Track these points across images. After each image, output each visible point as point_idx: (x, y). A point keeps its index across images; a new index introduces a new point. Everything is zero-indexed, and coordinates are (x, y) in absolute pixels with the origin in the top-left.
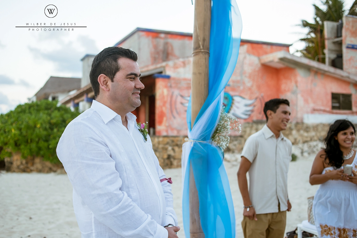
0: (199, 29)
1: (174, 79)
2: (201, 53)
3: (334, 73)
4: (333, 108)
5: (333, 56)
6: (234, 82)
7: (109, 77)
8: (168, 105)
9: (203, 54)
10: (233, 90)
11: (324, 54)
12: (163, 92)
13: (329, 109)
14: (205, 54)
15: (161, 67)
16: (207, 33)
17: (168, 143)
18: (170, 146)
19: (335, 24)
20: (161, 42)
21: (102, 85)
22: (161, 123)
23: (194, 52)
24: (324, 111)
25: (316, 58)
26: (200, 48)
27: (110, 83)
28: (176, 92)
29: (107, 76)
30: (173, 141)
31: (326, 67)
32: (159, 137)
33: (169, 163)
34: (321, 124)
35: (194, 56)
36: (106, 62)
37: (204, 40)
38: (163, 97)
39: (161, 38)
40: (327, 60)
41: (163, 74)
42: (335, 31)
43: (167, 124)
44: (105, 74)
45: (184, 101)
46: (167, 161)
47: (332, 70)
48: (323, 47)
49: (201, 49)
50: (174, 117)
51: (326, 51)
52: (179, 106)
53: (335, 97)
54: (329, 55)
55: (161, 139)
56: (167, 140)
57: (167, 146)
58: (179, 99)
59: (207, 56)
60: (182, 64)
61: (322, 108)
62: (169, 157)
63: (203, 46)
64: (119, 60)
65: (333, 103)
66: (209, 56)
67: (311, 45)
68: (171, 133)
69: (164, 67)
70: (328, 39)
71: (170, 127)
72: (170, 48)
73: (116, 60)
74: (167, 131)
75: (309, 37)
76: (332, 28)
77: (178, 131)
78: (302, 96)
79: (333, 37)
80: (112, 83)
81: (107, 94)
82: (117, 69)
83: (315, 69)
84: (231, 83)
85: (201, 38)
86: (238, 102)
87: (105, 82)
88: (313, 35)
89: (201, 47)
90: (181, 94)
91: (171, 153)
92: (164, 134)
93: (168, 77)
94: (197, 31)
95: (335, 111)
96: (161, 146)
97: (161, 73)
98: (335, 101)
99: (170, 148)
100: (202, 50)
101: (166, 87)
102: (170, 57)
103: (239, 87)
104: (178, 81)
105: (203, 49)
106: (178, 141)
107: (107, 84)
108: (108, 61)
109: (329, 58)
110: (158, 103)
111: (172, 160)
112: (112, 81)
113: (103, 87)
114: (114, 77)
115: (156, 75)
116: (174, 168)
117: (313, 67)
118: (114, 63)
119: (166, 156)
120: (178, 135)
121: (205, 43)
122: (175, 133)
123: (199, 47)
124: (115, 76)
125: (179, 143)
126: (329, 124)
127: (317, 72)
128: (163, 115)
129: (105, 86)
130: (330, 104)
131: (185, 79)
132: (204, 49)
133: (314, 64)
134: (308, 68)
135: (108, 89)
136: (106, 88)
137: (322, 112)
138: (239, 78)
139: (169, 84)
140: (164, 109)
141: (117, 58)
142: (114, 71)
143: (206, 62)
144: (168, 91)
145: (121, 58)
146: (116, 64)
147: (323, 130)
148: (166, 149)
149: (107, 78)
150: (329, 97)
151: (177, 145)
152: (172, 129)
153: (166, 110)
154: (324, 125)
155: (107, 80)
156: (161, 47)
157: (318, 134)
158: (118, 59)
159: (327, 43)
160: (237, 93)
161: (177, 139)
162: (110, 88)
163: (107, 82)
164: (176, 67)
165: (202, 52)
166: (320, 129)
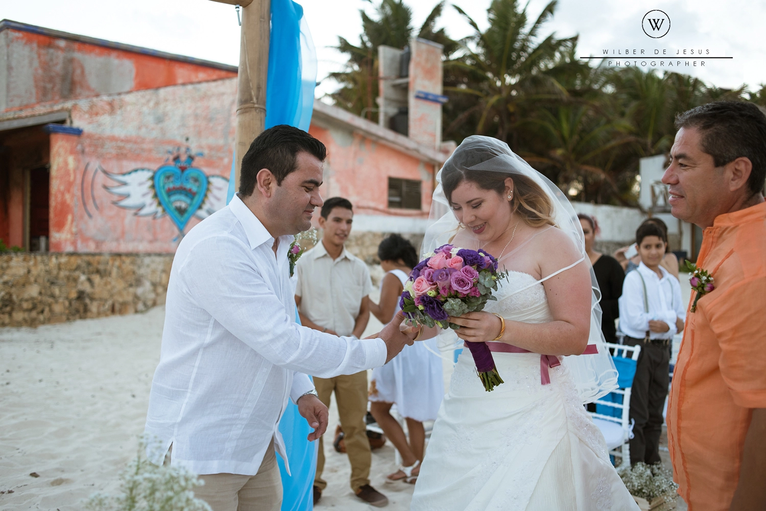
0: (250, 68)
1: (90, 136)
2: (253, 109)
3: (393, 142)
4: (391, 204)
5: (393, 111)
6: (211, 148)
7: (276, 177)
8: (76, 190)
9: (257, 111)
10: (210, 164)
11: (376, 106)
12: (66, 164)
13: (383, 206)
14: (261, 111)
15: (62, 110)
16: (263, 77)
17: (78, 268)
18: (84, 273)
19: (397, 53)
20: (59, 57)
21: (261, 186)
22: (60, 226)
23: (241, 107)
24: (376, 209)
25: (363, 113)
26: (252, 102)
27: (274, 185)
28: (95, 164)
29: (272, 173)
30: (89, 264)
31: (380, 130)
32: (59, 254)
33: (81, 309)
34: (370, 232)
35: (240, 114)
36: (278, 152)
37: (259, 88)
38: (67, 173)
39: (58, 48)
40: (382, 118)
41: (68, 125)
42: (396, 65)
43: (74, 230)
44: (271, 171)
45: (110, 183)
46: (75, 304)
47: (390, 135)
48: (376, 93)
49: (254, 103)
50: (90, 216)
51: (380, 101)
52: (99, 192)
53: (394, 184)
54: (385, 109)
55: (63, 260)
56: (75, 261)
57: (77, 273)
58: (101, 178)
59: (263, 115)
60: (107, 107)
61: (372, 204)
62: (81, 295)
63: (257, 99)
64: (299, 154)
65: (390, 195)
66: (266, 116)
67: (350, 86)
68: (81, 248)
69: (69, 111)
70: (385, 79)
71: (79, 235)
72: (78, 71)
73: (294, 152)
74: (74, 243)
75: (349, 70)
76: (393, 60)
77: (98, 243)
78: (338, 181)
79: (393, 76)
80: (278, 187)
81: (264, 200)
82: (292, 168)
83: (361, 133)
84: (206, 152)
85: (253, 84)
86: (220, 189)
87: (267, 182)
88: (356, 67)
89: (255, 100)
90: (105, 167)
91: (87, 288)
92: (69, 248)
93: (78, 132)
94: (247, 71)
95: (393, 210)
96: (63, 274)
97: (63, 122)
98: (393, 192)
99: (83, 278)
100: (256, 106)
101: (72, 152)
102: (78, 90)
103: (221, 159)
104: (98, 142)
105: (257, 103)
106: (99, 263)
107: (270, 186)
108: (281, 151)
109: (386, 114)
110: (56, 185)
111: (87, 301)
112: (279, 184)
113: (262, 190)
114: (283, 179)
115: (51, 126)
116: (92, 318)
117: (359, 129)
118: (289, 156)
119: (74, 295)
120: (98, 251)
121: (261, 94)
122: (92, 247)
123: (251, 99)
124: (285, 178)
125: (101, 267)
126: (384, 234)
127: (366, 138)
128: (65, 209)
129: (265, 187)
130: (385, 197)
131: (113, 139)
132: (260, 104)
133: (360, 123)
134: (350, 131)
135: (269, 194)
136: (267, 192)
137: (370, 211)
138: (221, 142)
139: (79, 147)
140: (68, 197)
141: (297, 151)
142: (285, 170)
143: (261, 125)
144: (78, 161)
145: (302, 151)
146: (293, 160)
147: (373, 244)
148: (76, 280)
149: (272, 178)
150: (385, 185)
151: (98, 271)
152: (85, 240)
153: (72, 199)
154: (375, 235)
155: (271, 180)
156: (58, 68)
157: (365, 252)
158: (297, 153)
159: (383, 85)
160: (217, 172)
161: (97, 258)
162: (272, 193)
163: (269, 182)
164: (93, 112)
165: (256, 108)
166: (367, 241)
